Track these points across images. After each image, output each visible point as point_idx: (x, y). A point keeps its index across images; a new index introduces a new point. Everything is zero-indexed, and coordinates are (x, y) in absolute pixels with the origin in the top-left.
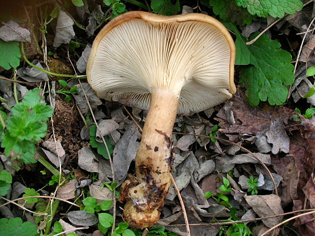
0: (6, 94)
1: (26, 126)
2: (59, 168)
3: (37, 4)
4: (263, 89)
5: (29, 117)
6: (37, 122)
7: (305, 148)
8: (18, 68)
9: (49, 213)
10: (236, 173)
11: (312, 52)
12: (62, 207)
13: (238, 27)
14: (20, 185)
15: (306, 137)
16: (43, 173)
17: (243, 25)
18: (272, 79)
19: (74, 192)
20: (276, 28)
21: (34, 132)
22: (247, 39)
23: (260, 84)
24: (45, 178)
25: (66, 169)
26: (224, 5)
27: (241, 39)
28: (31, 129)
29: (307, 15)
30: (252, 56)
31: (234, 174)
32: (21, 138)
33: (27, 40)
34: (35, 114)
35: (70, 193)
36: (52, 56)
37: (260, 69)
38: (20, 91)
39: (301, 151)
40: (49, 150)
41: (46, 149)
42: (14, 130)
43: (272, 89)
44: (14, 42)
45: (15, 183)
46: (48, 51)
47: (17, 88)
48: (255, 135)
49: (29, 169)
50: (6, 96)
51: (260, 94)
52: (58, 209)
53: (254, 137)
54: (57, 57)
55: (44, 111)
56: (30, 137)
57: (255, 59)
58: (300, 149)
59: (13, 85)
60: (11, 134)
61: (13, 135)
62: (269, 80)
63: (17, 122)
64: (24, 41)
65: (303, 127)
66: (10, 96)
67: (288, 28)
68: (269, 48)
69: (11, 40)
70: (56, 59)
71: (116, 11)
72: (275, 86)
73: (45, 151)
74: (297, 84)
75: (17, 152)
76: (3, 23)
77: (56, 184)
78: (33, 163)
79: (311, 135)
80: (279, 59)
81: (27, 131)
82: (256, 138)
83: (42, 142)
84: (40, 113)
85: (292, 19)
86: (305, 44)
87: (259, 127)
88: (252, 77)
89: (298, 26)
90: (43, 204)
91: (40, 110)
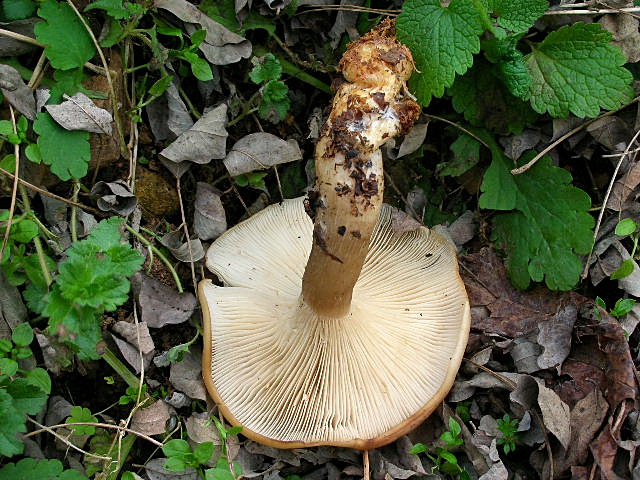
0: (57, 226)
1: (92, 281)
2: (140, 374)
3: (129, 67)
4: (536, 259)
5: (98, 267)
6: (112, 276)
7: (604, 371)
8: (83, 180)
9: (115, 457)
10: (475, 410)
11: (631, 194)
12: (139, 451)
13: (497, 138)
14: (63, 402)
15: (607, 350)
16: (110, 381)
17: (507, 134)
18: (554, 241)
19: (164, 423)
20: (568, 145)
21: (104, 293)
22: (515, 162)
23: (532, 250)
24: (111, 392)
25: (153, 378)
26: (473, 96)
27: (501, 159)
28: (101, 288)
29: (626, 126)
30: (519, 194)
31: (471, 412)
32: (81, 302)
33: (106, 130)
34: (109, 263)
35: (157, 423)
36: (146, 166)
37: (534, 220)
38: (82, 223)
39: (595, 376)
40: (124, 339)
41: (119, 336)
42: (69, 286)
43: (552, 260)
44: (81, 131)
45: (55, 398)
46: (139, 155)
47: (77, 216)
48: (511, 338)
49: (83, 371)
50: (57, 229)
51: (531, 269)
52: (130, 454)
53: (509, 341)
54: (155, 169)
55: (126, 258)
56: (97, 302)
57: (524, 199)
58: (593, 373)
59: (69, 210)
60: (62, 294)
61: (67, 295)
62: (549, 241)
63: (75, 271)
64: (99, 131)
65: (603, 330)
66: (64, 230)
67: (591, 147)
68: (552, 181)
69: (76, 127)
70: (152, 171)
71: (270, 95)
72: (558, 254)
73: (118, 341)
74: (600, 252)
75: (70, 328)
76: (65, 96)
77: (132, 404)
78: (93, 358)
79: (617, 346)
80: (568, 203)
81: (93, 289)
82: (515, 344)
83: (113, 324)
84: (118, 261)
85: (597, 130)
86: (618, 177)
87: (520, 324)
88: (518, 233)
89: (608, 143)
90: (103, 439)
91: (119, 256)
